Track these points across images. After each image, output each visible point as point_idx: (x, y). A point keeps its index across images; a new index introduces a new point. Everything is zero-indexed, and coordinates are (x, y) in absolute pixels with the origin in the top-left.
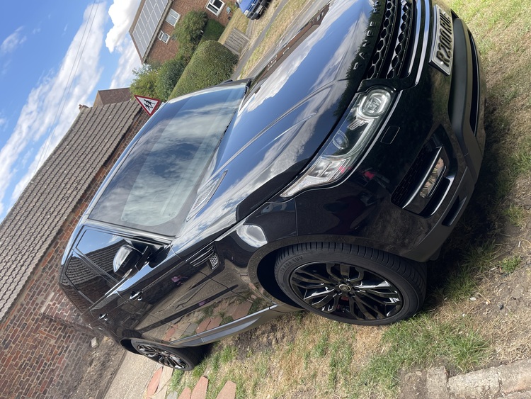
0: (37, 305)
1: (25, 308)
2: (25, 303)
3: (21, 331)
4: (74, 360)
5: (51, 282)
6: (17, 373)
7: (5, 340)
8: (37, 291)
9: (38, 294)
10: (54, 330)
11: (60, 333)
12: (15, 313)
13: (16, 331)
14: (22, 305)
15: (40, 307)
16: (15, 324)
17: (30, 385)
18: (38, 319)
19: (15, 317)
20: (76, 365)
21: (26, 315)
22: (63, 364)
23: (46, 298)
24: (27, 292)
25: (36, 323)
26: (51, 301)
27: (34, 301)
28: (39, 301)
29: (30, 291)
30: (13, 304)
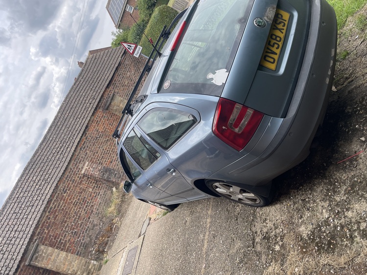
0: (79, 169)
1: (73, 171)
2: (72, 168)
3: (72, 184)
4: (104, 200)
5: (85, 156)
6: (73, 207)
7: (64, 189)
8: (79, 161)
9: (79, 163)
10: (91, 183)
11: (94, 185)
12: (68, 174)
13: (69, 183)
14: (71, 169)
15: (81, 170)
16: (68, 180)
17: (80, 214)
18: (81, 177)
19: (68, 176)
20: (105, 202)
21: (74, 175)
22: (98, 203)
23: (84, 165)
24: (73, 162)
25: (80, 179)
26: (87, 166)
27: (77, 167)
28: (80, 167)
29: (74, 161)
30: (66, 168)
